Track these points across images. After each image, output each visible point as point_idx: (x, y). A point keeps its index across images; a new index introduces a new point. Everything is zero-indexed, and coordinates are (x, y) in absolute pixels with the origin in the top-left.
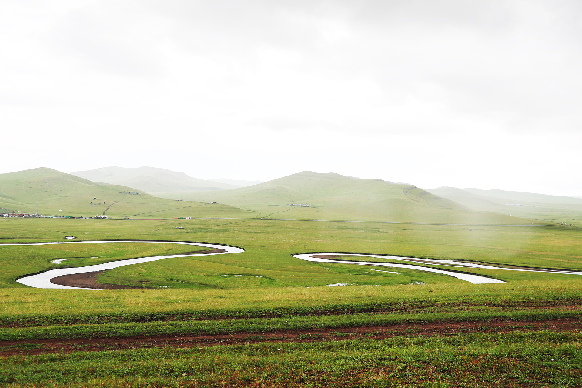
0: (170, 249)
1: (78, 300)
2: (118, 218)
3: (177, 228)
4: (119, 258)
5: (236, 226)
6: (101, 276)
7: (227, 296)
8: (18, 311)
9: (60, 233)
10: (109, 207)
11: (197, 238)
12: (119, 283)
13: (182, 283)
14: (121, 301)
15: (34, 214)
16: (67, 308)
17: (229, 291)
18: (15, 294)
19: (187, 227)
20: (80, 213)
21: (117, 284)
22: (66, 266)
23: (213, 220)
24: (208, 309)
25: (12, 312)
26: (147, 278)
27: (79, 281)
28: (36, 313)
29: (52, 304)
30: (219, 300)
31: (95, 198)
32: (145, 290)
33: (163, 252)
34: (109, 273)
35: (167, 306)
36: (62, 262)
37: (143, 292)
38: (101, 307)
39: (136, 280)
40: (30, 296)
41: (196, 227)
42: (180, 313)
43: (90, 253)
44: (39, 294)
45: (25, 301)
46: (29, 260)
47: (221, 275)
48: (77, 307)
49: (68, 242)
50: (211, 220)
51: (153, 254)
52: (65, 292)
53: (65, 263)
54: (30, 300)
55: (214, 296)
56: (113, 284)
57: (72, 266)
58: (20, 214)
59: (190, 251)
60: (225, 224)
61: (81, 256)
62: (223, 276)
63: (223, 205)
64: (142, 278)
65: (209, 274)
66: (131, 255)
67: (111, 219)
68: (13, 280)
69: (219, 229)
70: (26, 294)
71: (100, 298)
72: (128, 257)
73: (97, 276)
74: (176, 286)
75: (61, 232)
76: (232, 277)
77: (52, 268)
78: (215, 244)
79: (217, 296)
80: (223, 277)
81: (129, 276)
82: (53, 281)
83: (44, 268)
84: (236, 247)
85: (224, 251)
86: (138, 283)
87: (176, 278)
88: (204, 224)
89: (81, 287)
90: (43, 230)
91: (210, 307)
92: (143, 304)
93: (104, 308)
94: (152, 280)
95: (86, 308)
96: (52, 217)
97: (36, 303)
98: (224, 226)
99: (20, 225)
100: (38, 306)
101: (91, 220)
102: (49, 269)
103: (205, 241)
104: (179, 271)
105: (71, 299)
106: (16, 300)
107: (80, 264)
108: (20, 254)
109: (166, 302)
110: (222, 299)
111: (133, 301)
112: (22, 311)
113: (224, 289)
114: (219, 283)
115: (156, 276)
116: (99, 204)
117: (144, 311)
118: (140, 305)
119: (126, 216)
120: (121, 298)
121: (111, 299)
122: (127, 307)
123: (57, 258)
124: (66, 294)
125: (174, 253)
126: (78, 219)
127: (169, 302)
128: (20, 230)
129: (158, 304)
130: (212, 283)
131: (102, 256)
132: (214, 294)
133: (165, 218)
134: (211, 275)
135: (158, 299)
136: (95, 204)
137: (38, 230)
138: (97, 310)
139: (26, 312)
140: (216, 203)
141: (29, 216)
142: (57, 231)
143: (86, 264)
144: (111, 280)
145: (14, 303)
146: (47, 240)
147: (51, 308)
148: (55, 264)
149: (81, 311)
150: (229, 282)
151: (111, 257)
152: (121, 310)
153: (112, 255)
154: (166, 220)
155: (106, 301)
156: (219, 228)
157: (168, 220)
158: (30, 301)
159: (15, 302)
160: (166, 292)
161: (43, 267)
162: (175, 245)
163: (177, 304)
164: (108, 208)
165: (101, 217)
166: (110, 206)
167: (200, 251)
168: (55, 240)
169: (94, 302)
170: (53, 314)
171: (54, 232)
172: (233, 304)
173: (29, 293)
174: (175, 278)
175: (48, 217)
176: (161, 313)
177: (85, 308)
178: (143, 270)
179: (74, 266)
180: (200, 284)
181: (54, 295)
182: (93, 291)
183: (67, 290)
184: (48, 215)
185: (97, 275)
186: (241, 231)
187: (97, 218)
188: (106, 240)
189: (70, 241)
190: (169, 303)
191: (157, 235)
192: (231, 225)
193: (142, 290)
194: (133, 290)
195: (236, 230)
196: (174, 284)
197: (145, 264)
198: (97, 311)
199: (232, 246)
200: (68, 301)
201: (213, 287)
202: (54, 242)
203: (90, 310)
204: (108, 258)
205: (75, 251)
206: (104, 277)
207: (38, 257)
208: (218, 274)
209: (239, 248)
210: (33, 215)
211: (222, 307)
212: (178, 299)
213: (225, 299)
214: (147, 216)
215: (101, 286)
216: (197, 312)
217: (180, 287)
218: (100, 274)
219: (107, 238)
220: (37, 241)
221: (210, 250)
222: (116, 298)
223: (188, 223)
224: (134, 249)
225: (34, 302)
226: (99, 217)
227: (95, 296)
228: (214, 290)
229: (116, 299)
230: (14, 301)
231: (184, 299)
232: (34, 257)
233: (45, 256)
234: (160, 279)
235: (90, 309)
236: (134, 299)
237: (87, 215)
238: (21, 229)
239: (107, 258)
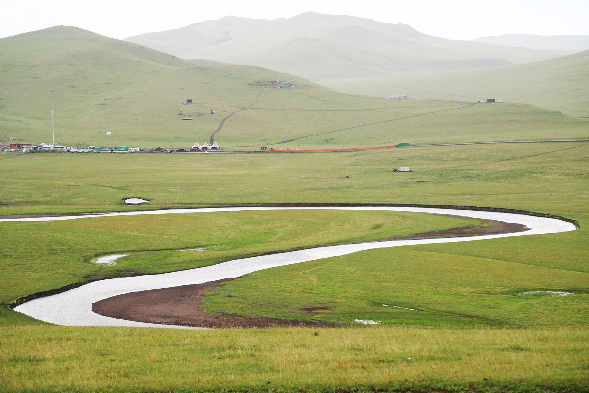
0: (377, 227)
1: (162, 355)
2: (247, 149)
3: (395, 171)
4: (252, 250)
5: (552, 162)
6: (210, 295)
7: (533, 347)
8: (23, 381)
9: (109, 189)
10: (223, 122)
11: (447, 195)
12: (256, 313)
13: (413, 314)
14: (264, 357)
15: (48, 143)
16: (136, 372)
17: (538, 333)
18: (13, 340)
19: (421, 167)
20: (156, 139)
21: (250, 315)
22: (127, 271)
23: (488, 147)
24: (485, 379)
25: (8, 382)
26: (324, 300)
27: (161, 308)
28: (64, 386)
29: (102, 363)
30: (512, 356)
31: (189, 101)
32: (320, 330)
33: (362, 234)
34: (230, 287)
35: (377, 371)
36: (118, 260)
37: (316, 334)
38: (216, 370)
39: (298, 306)
40: (49, 344)
41: (444, 166)
42: (413, 387)
43: (185, 239)
44: (68, 340)
45: (37, 358)
46: (41, 257)
47: (514, 293)
48: (159, 372)
49: (130, 211)
50: (482, 147)
51: (336, 238)
52: (130, 335)
53: (125, 265)
54: (48, 355)
55: (499, 346)
56: (240, 316)
57: (142, 272)
58: (15, 145)
59: (430, 228)
60: (522, 158)
61: (161, 246)
62: (520, 294)
63: (515, 106)
64: (311, 300)
65: (481, 289)
66: (281, 243)
67: (230, 152)
68: (6, 307)
69: (504, 171)
70: (39, 339)
71: (213, 349)
72: (276, 248)
73: (203, 295)
74: (398, 321)
75: (113, 188)
76: (544, 299)
77: (96, 277)
78: (495, 210)
79: (506, 346)
80: (520, 297)
81: (279, 295)
82: (99, 308)
83: (78, 276)
84: (552, 217)
85: (520, 228)
86: (303, 311)
87: (396, 300)
88: (464, 159)
89: (165, 324)
90: (70, 183)
91: (489, 374)
92: (317, 363)
93: (223, 372)
94: (336, 304)
95: (181, 373)
96: (90, 150)
97: (64, 361)
98: (520, 161)
99: (16, 170)
100: (68, 368)
101: (182, 155)
102: (89, 279)
103: (469, 202)
104: (404, 282)
105: (145, 352)
106: (17, 354)
107: (162, 267)
108: (19, 243)
109: (374, 361)
110: (521, 354)
111: (292, 358)
112: (32, 381)
113: (525, 328)
114: (509, 314)
115: (347, 295)
116: (200, 115)
117: (320, 383)
118: (310, 366)
119: (267, 145)
120: (263, 348)
121: (239, 351)
122: (279, 372)
123: (107, 251)
124: (131, 338)
125: (389, 235)
126: (150, 155)
127: (382, 358)
128: (16, 183)
129: (355, 364)
130: (493, 314)
131: (212, 245)
132: (498, 341)
133: (362, 147)
134: (488, 293)
135: (354, 352)
136: (189, 116)
137: (59, 182)
138: (206, 378)
139: (42, 383)
140: (494, 101)
141: (35, 148)
142: (103, 186)
143: (174, 267)
144: (235, 305)
145: (14, 363)
146: (81, 209)
147: (98, 372)
148: (102, 267)
149: (168, 380)
150: (536, 312)
151: (233, 248)
152: (265, 377)
153: (235, 244)
154: (366, 152)
155: (229, 356)
156: (506, 168)
157: (370, 151)
158: (50, 357)
159: (15, 360)
160: (373, 333)
161: (74, 275)
162: (391, 215)
163: (401, 366)
164: (221, 125)
165: (205, 148)
166: (225, 119)
167: (455, 229)
168: (100, 208)
169: (200, 358)
170: (103, 387)
171: (95, 187)
172: (551, 366)
173: (46, 337)
174: (394, 300)
175: (81, 150)
176: (364, 386)
177: (178, 373)
178: (312, 279)
179: (147, 271)
180: (460, 315)
181: (104, 343)
182: (195, 331)
183: (132, 329)
184: (80, 146)
185: (201, 292)
186: (567, 175)
187: (196, 149)
188: (221, 204)
189: (135, 208)
190: (383, 361)
191: (345, 190)
192: (536, 159)
193: (313, 330)
194: (291, 329)
195: (553, 171)
196: (392, 316)
197: (317, 265)
198: (207, 381)
199: (543, 216)
200: (137, 356)
201: (494, 323)
202: (96, 213)
203: (190, 379)
204: (227, 250)
205: (148, 233)
206: (219, 299)
207: (62, 250)
208: (507, 290)
209: (562, 219)
210: (45, 146)
211: (523, 376)
212: (405, 353)
213: (528, 353)
214: (318, 143)
215: (212, 320)
216: (455, 385)
217: (407, 324)
218: (210, 291)
219: (222, 201)
220: (56, 211)
221: (482, 227)
222: (252, 349)
223: (422, 158)
224: (290, 226)
225: (59, 359)
226: (201, 147)
227: (200, 344)
228: (498, 332)
229: (250, 352)
230: (11, 356)
231: (419, 351)
232: (53, 250)
233: (78, 247)
234: (355, 301)
235: (191, 376)
236: (296, 351)
237: (172, 144)
238: (19, 181)
239: (224, 250)
